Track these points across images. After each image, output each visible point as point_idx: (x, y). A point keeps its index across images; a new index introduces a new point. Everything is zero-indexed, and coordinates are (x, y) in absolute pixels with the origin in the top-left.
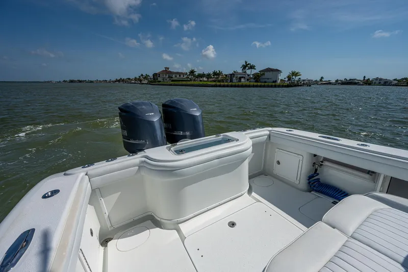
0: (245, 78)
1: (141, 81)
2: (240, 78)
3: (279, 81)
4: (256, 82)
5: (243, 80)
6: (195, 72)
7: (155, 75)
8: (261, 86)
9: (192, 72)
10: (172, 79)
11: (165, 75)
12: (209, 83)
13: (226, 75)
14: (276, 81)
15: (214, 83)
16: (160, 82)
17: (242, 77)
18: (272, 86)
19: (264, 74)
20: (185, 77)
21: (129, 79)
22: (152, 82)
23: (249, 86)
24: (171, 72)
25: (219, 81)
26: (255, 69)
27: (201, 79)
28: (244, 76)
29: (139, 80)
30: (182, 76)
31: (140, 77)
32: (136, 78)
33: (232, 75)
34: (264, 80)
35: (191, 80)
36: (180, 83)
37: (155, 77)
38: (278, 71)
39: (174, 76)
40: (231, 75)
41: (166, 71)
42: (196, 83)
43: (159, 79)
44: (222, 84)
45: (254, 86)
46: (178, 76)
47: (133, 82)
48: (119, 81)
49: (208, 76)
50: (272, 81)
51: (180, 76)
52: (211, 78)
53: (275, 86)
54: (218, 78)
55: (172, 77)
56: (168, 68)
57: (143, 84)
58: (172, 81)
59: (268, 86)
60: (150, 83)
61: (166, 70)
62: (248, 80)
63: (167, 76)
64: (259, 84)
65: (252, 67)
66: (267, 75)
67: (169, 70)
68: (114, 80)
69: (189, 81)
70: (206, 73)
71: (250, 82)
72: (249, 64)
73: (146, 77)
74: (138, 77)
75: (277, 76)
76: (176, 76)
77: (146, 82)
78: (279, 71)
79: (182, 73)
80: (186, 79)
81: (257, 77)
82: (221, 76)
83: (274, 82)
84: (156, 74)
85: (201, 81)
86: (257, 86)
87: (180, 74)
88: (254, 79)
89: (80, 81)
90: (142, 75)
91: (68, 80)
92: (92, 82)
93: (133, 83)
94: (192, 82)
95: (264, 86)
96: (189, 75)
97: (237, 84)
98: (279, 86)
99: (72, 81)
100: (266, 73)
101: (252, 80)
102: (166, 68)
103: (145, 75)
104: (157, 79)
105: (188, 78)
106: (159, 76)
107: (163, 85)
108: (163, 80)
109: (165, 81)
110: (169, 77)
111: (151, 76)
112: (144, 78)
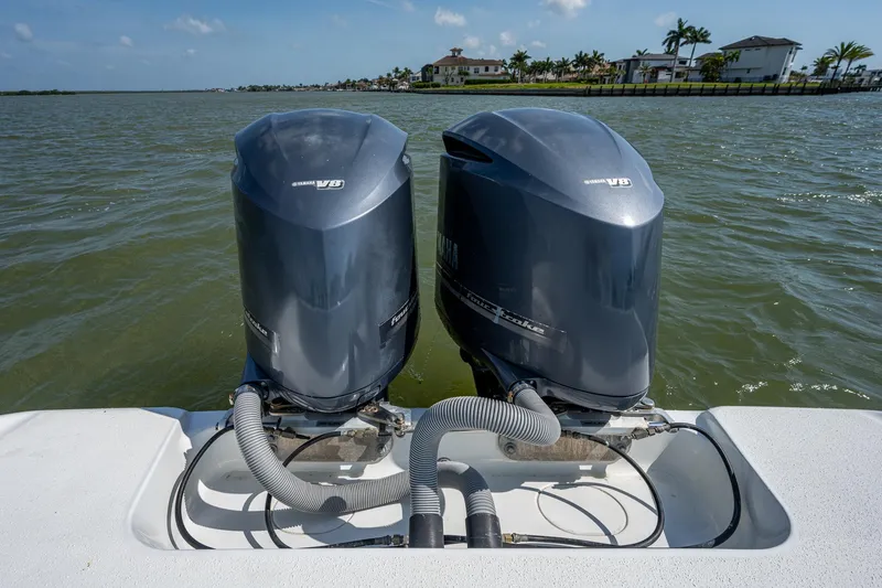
0: (670, 69)
1: (393, 84)
2: (656, 71)
3: (787, 76)
4: (705, 80)
5: (662, 76)
6: (527, 57)
7: (426, 69)
8: (725, 93)
9: (520, 58)
10: (467, 78)
11: (450, 68)
12: (567, 86)
13: (614, 64)
14: (775, 77)
15: (582, 86)
16: (438, 86)
17: (663, 68)
18: (762, 92)
19: (735, 57)
20: (499, 72)
21: (366, 81)
22: (421, 87)
23: (688, 93)
24: (465, 61)
25: (591, 81)
26: (709, 42)
27: (541, 77)
28: (670, 64)
29: (389, 84)
30: (492, 69)
31: (389, 75)
32: (381, 78)
33: (631, 63)
34: (734, 75)
35: (514, 79)
37: (428, 74)
38: (789, 45)
39: (471, 71)
40: (628, 61)
41: (456, 59)
42: (532, 85)
43: (438, 79)
44: (597, 87)
45: (702, 93)
46: (482, 70)
47: (375, 87)
48: (343, 86)
49: (562, 67)
50: (761, 75)
51: (487, 69)
52: (569, 72)
53: (776, 92)
54: (589, 71)
55: (467, 74)
56: (460, 51)
57: (398, 91)
58: (468, 82)
59: (750, 92)
60: (417, 88)
61: (454, 56)
62: (678, 75)
63: (456, 71)
64: (720, 85)
65: (698, 37)
66: (748, 58)
67: (463, 54)
68: (336, 83)
69: (509, 82)
70: (555, 59)
71: (686, 80)
72: (689, 29)
73: (405, 75)
74: (385, 76)
75: (782, 60)
76: (476, 71)
77: (405, 86)
78: (791, 43)
79: (492, 62)
80: (502, 78)
81: (711, 68)
82: (597, 68)
83: (767, 79)
84: (431, 66)
85: (538, 81)
86: (713, 93)
87: (487, 64)
88: (701, 71)
89: (268, 89)
90: (397, 70)
91: (246, 85)
92: (290, 89)
93: (375, 90)
94: (517, 85)
95: (737, 93)
96: (511, 67)
97: (642, 87)
98: (789, 91)
99: (254, 89)
100: (743, 50)
101: (696, 75)
102: (454, 50)
103: (402, 70)
104: (432, 79)
105: (507, 74)
106: (437, 72)
107: (448, 93)
108: (446, 81)
109: (450, 83)
110: (460, 74)
111: (417, 71)
112: (400, 78)
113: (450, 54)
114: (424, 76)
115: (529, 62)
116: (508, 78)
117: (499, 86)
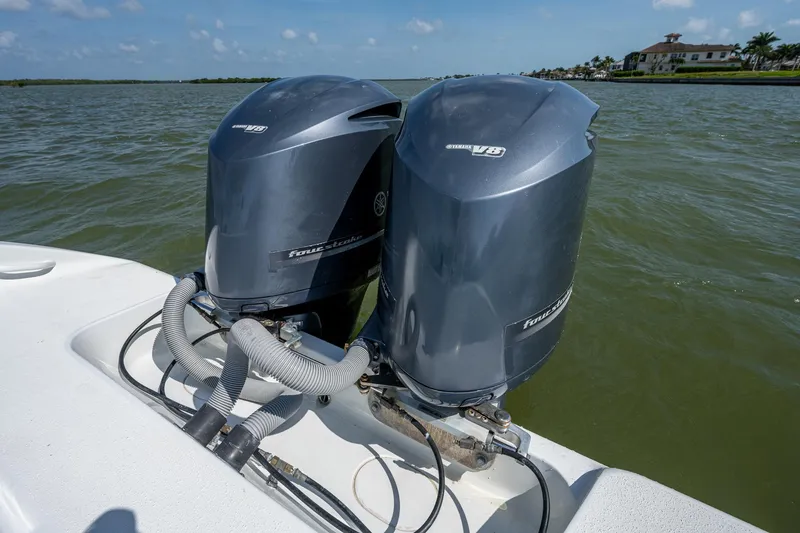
1: (589, 73)
7: (632, 57)
9: (761, 42)
10: (680, 66)
11: (660, 55)
16: (641, 74)
20: (727, 58)
21: (561, 70)
22: (621, 75)
24: (683, 48)
27: (789, 63)
30: (716, 56)
31: (587, 64)
32: (578, 67)
35: (747, 66)
36: (708, 75)
37: (631, 63)
39: (688, 58)
41: (672, 47)
43: (642, 67)
46: (703, 57)
47: (570, 76)
48: (538, 75)
51: (710, 56)
55: (682, 61)
56: (677, 37)
57: (593, 80)
58: (680, 71)
60: (616, 77)
61: (669, 42)
63: (668, 58)
67: (680, 40)
68: (530, 72)
73: (601, 65)
74: (583, 65)
76: (695, 58)
77: (603, 74)
79: (719, 48)
80: (729, 65)
84: (637, 54)
85: (784, 68)
87: (710, 50)
93: (569, 79)
94: (754, 73)
96: (744, 52)
102: (669, 36)
103: (603, 58)
104: (635, 67)
105: (739, 60)
106: (643, 60)
107: (651, 81)
108: (653, 69)
109: (657, 71)
110: (672, 61)
111: (619, 60)
112: (598, 67)
113: (665, 40)
114: (626, 66)
115: (774, 46)
116: (739, 65)
117: (721, 74)
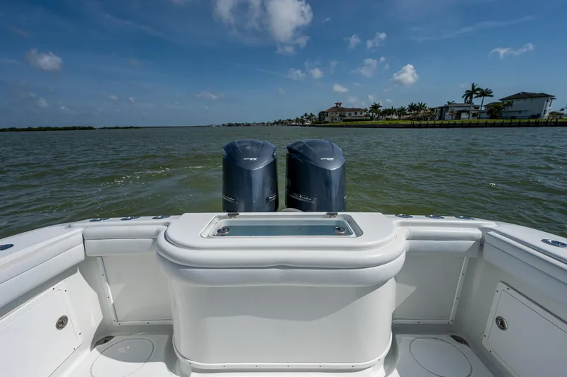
0: (468, 112)
1: (303, 122)
2: (459, 114)
3: (547, 115)
4: (490, 118)
5: (464, 116)
6: (380, 107)
7: (322, 114)
8: (502, 125)
9: (375, 107)
10: (345, 118)
11: (334, 114)
12: (401, 122)
13: (433, 110)
14: (539, 116)
15: (409, 122)
16: (327, 122)
17: (464, 111)
18: (528, 125)
19: (509, 104)
20: (363, 114)
21: (290, 120)
22: (318, 123)
23: (477, 125)
24: (343, 109)
25: (419, 119)
26: (492, 96)
27: (389, 117)
28: (467, 109)
29: (300, 121)
30: (359, 114)
31: (302, 117)
32: (297, 119)
33: (443, 110)
34: (510, 115)
35: (372, 119)
36: (355, 123)
37: (322, 117)
38: (546, 97)
39: (347, 114)
40: (442, 108)
41: (338, 109)
42: (380, 122)
43: (327, 119)
44: (424, 122)
45: (486, 125)
46: (353, 114)
47: (294, 123)
48: (277, 123)
49: (401, 112)
50: (530, 115)
51: (356, 113)
52: (407, 114)
53: (537, 125)
54: (417, 113)
55: (345, 116)
56: (340, 104)
57: (305, 126)
58: (344, 121)
59: (519, 125)
60: (315, 124)
61: (337, 107)
62: (474, 115)
63: (338, 115)
64: (498, 121)
65: (485, 93)
66: (518, 105)
67: (342, 106)
68: (273, 122)
69: (369, 120)
70: (397, 107)
71: (479, 118)
72: (478, 89)
73: (310, 117)
74: (300, 118)
75: (542, 106)
76: (350, 115)
77: (309, 123)
78: (547, 96)
79: (359, 110)
80: (364, 118)
81: (494, 111)
82: (422, 111)
83: (533, 117)
84: (323, 112)
85: (387, 119)
86: (494, 125)
87: (356, 111)
88: (488, 113)
89: (238, 125)
90: (306, 115)
91: (226, 123)
92: (249, 125)
93: (294, 125)
94: (374, 122)
95: (510, 125)
96: (370, 112)
97: (452, 122)
98: (546, 124)
99: (230, 125)
100: (515, 101)
101: (484, 115)
102: (337, 104)
103: (309, 114)
104: (324, 119)
105: (368, 116)
106: (327, 116)
107: (331, 126)
108: (332, 120)
109: (334, 121)
110: (340, 116)
111: (317, 115)
112: (307, 119)
113: (335, 105)
114: (320, 118)
115: (382, 109)
116: (369, 118)
117: (360, 123)
